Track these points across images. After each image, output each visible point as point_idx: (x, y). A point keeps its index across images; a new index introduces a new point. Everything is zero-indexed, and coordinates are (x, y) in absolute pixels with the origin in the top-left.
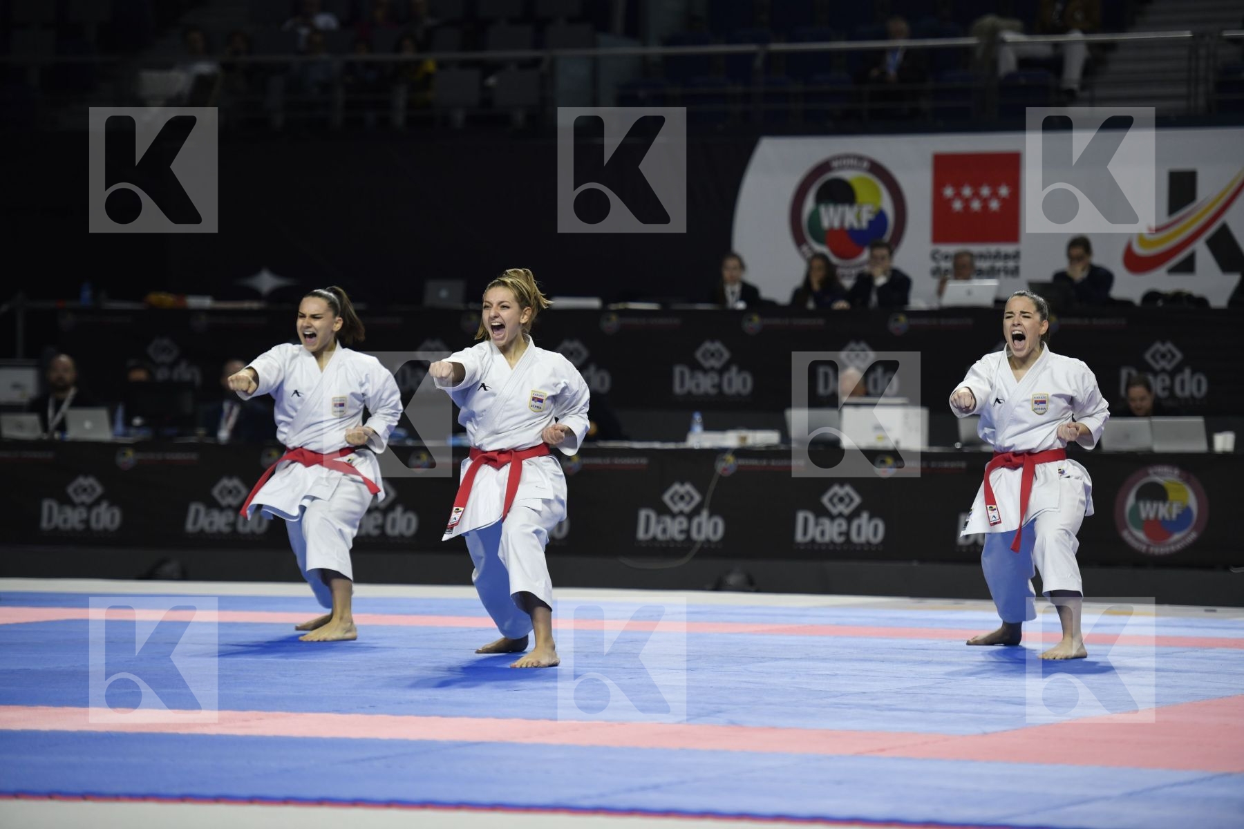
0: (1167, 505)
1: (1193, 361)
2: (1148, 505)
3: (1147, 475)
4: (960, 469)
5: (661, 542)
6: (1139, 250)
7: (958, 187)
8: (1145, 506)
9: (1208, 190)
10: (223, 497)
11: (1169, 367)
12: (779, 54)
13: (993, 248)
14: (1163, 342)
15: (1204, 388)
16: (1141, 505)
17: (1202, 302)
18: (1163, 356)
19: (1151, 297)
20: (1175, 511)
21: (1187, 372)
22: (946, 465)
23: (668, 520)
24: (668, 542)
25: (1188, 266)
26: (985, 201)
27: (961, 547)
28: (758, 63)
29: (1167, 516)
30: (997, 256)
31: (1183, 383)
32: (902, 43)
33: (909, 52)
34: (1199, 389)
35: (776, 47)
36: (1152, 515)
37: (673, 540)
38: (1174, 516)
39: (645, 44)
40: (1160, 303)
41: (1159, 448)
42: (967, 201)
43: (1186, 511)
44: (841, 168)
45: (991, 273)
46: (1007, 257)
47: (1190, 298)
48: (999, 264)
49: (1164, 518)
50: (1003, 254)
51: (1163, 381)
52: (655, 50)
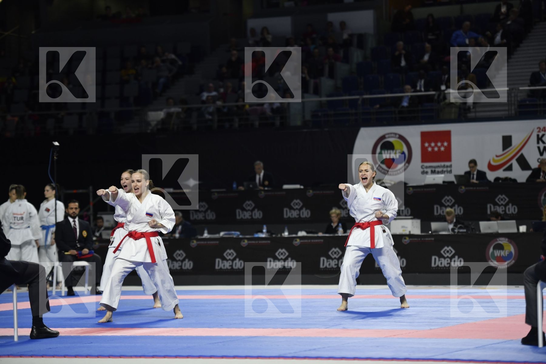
0: (504, 251)
1: (512, 201)
2: (497, 251)
3: (497, 241)
4: (432, 240)
5: (328, 268)
6: (493, 163)
7: (430, 143)
8: (496, 252)
9: (516, 142)
10: (177, 257)
11: (504, 203)
12: (367, 99)
13: (442, 164)
14: (502, 195)
15: (516, 210)
16: (495, 251)
17: (515, 180)
18: (502, 200)
19: (497, 179)
20: (507, 253)
21: (510, 205)
22: (427, 239)
23: (331, 261)
24: (331, 268)
25: (510, 168)
26: (439, 148)
27: (433, 267)
28: (360, 102)
29: (504, 255)
30: (444, 166)
31: (509, 209)
32: (409, 94)
33: (412, 96)
34: (515, 211)
35: (365, 96)
36: (499, 255)
37: (332, 268)
38: (506, 255)
39: (321, 97)
40: (500, 181)
41: (500, 231)
42: (433, 148)
43: (511, 253)
44: (389, 137)
45: (442, 172)
46: (447, 167)
47: (510, 179)
48: (445, 169)
49: (503, 255)
50: (446, 166)
51: (502, 208)
52: (324, 99)
